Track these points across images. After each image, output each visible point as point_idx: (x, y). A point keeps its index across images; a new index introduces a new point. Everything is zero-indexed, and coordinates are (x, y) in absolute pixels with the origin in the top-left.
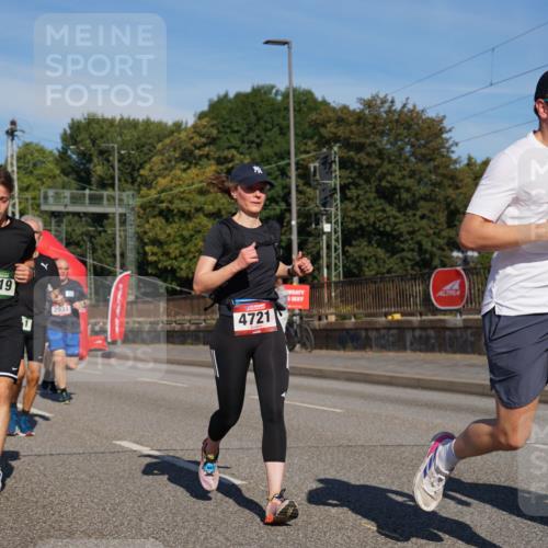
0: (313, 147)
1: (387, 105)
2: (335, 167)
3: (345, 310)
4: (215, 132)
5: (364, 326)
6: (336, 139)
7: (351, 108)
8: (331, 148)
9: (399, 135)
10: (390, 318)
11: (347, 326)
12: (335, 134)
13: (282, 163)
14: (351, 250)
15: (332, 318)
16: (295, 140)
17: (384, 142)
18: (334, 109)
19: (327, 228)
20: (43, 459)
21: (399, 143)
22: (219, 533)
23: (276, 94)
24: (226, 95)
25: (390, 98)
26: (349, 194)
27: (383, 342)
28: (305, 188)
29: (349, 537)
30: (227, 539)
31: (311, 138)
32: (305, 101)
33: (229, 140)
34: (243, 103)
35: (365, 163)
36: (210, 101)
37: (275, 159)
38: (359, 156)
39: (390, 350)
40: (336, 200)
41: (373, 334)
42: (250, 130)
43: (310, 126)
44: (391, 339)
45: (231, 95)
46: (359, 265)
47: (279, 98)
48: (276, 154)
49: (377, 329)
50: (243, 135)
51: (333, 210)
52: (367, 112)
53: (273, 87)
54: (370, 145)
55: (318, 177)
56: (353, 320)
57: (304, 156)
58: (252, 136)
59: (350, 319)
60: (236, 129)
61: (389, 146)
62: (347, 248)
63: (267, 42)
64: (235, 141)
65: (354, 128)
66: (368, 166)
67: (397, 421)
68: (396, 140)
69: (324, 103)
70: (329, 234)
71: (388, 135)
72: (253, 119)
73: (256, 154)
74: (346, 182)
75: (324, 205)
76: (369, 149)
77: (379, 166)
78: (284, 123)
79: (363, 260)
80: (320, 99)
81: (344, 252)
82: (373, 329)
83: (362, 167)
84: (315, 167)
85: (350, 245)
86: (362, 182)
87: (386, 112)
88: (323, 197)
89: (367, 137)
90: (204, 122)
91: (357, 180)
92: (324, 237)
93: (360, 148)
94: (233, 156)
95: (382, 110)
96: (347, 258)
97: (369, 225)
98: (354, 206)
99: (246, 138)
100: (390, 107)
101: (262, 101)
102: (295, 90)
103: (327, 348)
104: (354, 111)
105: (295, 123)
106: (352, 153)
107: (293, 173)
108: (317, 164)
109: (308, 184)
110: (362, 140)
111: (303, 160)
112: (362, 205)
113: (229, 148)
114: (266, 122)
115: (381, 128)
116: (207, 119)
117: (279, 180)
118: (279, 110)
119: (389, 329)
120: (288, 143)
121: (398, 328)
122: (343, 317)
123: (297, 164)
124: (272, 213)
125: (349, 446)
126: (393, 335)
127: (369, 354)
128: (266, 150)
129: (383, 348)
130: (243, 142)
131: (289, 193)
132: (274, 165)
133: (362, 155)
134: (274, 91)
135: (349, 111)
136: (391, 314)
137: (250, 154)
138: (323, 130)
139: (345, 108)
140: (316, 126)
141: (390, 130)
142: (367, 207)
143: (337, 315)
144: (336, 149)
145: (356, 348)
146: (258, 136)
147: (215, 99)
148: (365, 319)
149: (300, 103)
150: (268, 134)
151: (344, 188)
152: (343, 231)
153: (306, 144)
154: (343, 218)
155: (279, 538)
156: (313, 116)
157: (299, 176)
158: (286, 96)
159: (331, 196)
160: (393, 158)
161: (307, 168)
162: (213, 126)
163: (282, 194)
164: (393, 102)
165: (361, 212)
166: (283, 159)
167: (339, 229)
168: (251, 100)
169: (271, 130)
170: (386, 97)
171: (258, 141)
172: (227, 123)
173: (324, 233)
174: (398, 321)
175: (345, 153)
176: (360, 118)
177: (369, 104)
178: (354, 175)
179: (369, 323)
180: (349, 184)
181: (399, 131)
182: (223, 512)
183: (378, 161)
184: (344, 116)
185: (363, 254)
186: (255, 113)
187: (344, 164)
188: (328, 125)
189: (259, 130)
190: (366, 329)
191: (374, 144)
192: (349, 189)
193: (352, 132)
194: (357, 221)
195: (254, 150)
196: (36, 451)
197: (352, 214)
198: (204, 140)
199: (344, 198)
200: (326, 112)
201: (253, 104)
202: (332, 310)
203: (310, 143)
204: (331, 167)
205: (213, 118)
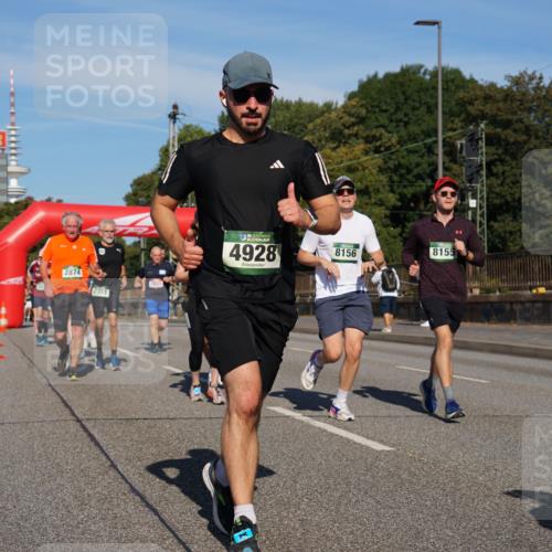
0: (460, 124)
1: (534, 82)
2: (482, 144)
3: (489, 283)
4: (364, 111)
5: (508, 299)
6: (483, 116)
7: (499, 86)
8: (478, 125)
9: (546, 111)
10: (534, 291)
11: (491, 300)
12: (482, 111)
13: (429, 141)
14: (496, 225)
15: (477, 292)
16: (443, 118)
17: (532, 119)
18: (481, 87)
19: (473, 203)
20: (202, 422)
21: (547, 119)
22: (370, 497)
23: (425, 73)
24: (376, 76)
25: (538, 75)
26: (495, 170)
27: (528, 315)
28: (451, 164)
29: (497, 504)
30: (378, 502)
31: (459, 116)
32: (453, 79)
33: (377, 120)
34: (392, 82)
35: (512, 140)
36: (360, 81)
37: (422, 137)
38: (505, 132)
39: (534, 323)
40: (481, 176)
41: (517, 308)
42: (398, 109)
43: (457, 104)
44: (536, 312)
45: (381, 75)
46: (504, 240)
47: (428, 77)
48: (423, 132)
49: (522, 303)
50: (391, 115)
51: (479, 185)
52: (514, 89)
53: (421, 67)
54: (517, 122)
55: (464, 154)
56: (498, 293)
57: (450, 134)
58: (400, 115)
59: (495, 292)
60: (384, 108)
61: (536, 122)
62: (492, 223)
63: (417, 23)
64: (383, 119)
65: (501, 105)
66: (514, 143)
67: (542, 393)
68: (544, 116)
69: (473, 81)
70: (474, 209)
71: (536, 111)
72: (402, 98)
73: (403, 132)
74: (492, 158)
75: (470, 181)
76: (517, 126)
77: (525, 142)
78: (432, 102)
79: (508, 235)
80: (468, 77)
81: (489, 227)
82: (517, 302)
83: (508, 144)
84: (461, 144)
85: (496, 220)
86: (508, 158)
87: (534, 89)
88: (469, 173)
89: (515, 113)
90: (353, 102)
91: (503, 157)
92: (470, 213)
93: (507, 124)
94: (381, 135)
95: (530, 86)
96: (492, 233)
97: (514, 200)
98: (499, 182)
99: (394, 117)
100: (538, 84)
101: (411, 80)
102: (443, 69)
103: (472, 321)
104: (502, 88)
105: (443, 101)
106: (498, 130)
107: (440, 150)
108: (464, 142)
109: (454, 161)
110: (510, 117)
111: (450, 137)
112: (508, 181)
113: (377, 127)
114: (414, 101)
115: (530, 104)
116: (357, 99)
117: (426, 158)
118: (427, 90)
119: (534, 302)
120: (436, 121)
121: (543, 302)
122: (488, 291)
123: (444, 140)
124: (418, 189)
125: (494, 416)
126: (538, 309)
127: (514, 326)
128: (414, 129)
129: (528, 320)
130: (391, 121)
131: (436, 169)
132: (420, 144)
133: (509, 132)
134: (422, 71)
135: (496, 88)
136: (536, 287)
137: (398, 132)
138: (470, 108)
139: (492, 85)
140: (463, 104)
141: (538, 106)
142: (513, 183)
143: (481, 289)
144: (482, 126)
145: (501, 321)
146: (406, 115)
147: (365, 79)
148: (509, 292)
149: (447, 82)
150: (416, 112)
151: (489, 164)
152: (488, 206)
153: (453, 122)
154: (488, 194)
155: (428, 503)
156: (461, 94)
157: (445, 153)
158: (434, 74)
159: (478, 172)
160: (540, 134)
161: (453, 146)
162: (362, 106)
163: (428, 171)
164: (541, 78)
165: (506, 188)
166: (430, 136)
167: (485, 205)
168: (400, 79)
169: (418, 109)
170: (534, 73)
171: (406, 119)
172: (376, 103)
173: (469, 208)
174: (543, 294)
175: (491, 130)
176: (507, 95)
177: (517, 81)
178: (500, 151)
179: (514, 296)
180: (496, 160)
181: (546, 108)
182: (373, 477)
183: (524, 137)
184: (492, 94)
185: (508, 229)
186: (404, 93)
187: (490, 141)
188: (476, 103)
189: (406, 109)
190: (511, 303)
191: (521, 121)
192: (496, 166)
193: (499, 109)
194: (503, 197)
195: (402, 129)
196: (197, 414)
197: (498, 190)
198: (353, 120)
199: (490, 174)
200: (474, 90)
201: (402, 84)
202: (476, 284)
203: (457, 120)
204: (478, 143)
205: (362, 99)
